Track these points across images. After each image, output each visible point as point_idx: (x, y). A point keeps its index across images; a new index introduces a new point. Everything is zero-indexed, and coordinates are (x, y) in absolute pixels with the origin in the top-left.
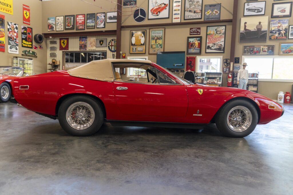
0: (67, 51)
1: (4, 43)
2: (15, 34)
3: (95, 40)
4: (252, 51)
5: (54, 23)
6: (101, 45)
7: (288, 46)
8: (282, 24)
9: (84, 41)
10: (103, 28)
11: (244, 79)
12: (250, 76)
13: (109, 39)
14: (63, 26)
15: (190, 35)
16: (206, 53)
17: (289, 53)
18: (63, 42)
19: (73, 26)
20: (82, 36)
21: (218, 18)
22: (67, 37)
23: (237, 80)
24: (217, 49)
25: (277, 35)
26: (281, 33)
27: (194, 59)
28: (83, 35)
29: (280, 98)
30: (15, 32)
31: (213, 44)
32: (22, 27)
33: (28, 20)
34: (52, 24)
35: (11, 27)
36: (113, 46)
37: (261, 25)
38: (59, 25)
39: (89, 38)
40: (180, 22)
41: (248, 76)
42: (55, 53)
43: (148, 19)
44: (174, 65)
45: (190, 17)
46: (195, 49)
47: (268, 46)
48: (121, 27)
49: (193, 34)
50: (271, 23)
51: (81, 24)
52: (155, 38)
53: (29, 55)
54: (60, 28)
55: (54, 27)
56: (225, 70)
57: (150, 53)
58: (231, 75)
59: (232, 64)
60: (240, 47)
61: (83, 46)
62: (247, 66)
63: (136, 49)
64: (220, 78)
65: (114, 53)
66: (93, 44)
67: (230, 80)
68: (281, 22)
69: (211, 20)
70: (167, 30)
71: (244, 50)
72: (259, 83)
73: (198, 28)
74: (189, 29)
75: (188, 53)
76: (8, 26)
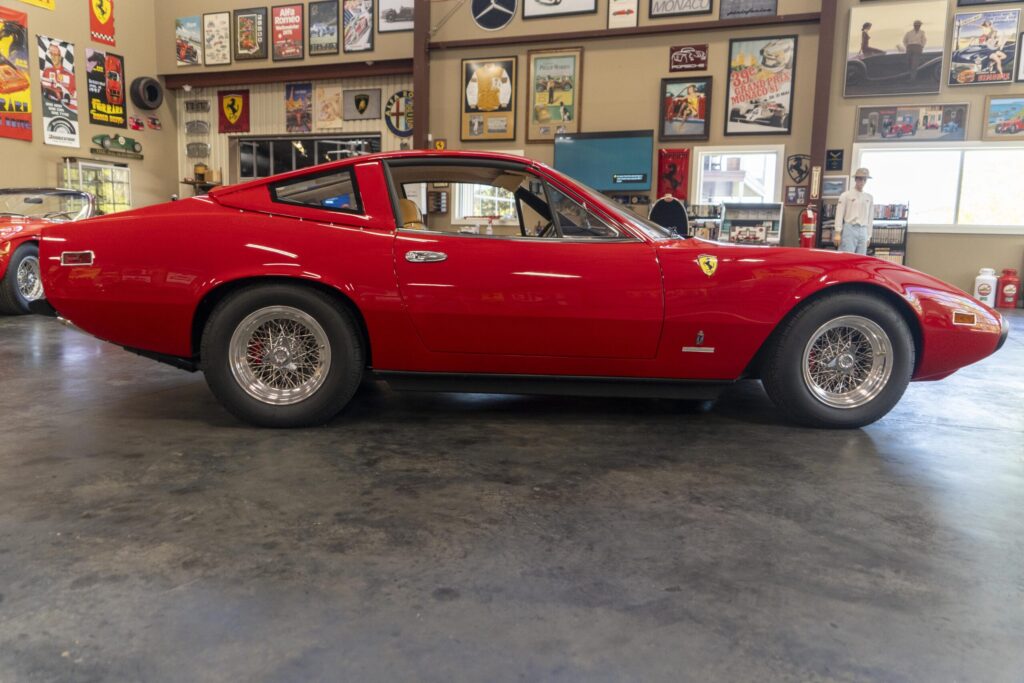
0: (245, 134)
1: (29, 110)
2: (66, 79)
3: (341, 96)
4: (886, 126)
5: (197, 36)
6: (362, 111)
7: (1014, 109)
8: (994, 29)
9: (303, 99)
10: (366, 50)
11: (858, 225)
12: (878, 213)
13: (389, 90)
14: (228, 49)
15: (672, 70)
16: (726, 134)
17: (1016, 131)
18: (230, 103)
19: (264, 45)
20: (294, 83)
21: (769, 10)
22: (245, 88)
23: (834, 228)
24: (766, 119)
25: (976, 68)
26: (993, 60)
27: (684, 158)
28: (298, 79)
29: (984, 289)
30: (64, 72)
31: (751, 102)
32: (90, 54)
33: (109, 28)
34: (190, 40)
35: (50, 56)
36: (402, 114)
37: (923, 32)
38: (215, 44)
39: (318, 90)
40: (634, 24)
41: (872, 216)
42: (202, 144)
43: (525, 18)
44: (615, 180)
45: (670, 9)
46: (686, 121)
47: (946, 106)
48: (430, 48)
49: (681, 66)
50: (957, 23)
51: (289, 41)
52: (549, 86)
53: (116, 153)
54: (217, 55)
55: (199, 52)
56: (791, 195)
57: (531, 138)
58: (813, 211)
59: (816, 172)
60: (844, 113)
61: (299, 116)
62: (868, 180)
63: (480, 124)
64: (775, 223)
65: (405, 140)
66: (334, 110)
67: (810, 231)
68: (992, 21)
69: (743, 16)
70: (589, 56)
71: (861, 123)
72: (909, 240)
73: (698, 48)
74: (667, 50)
75: (663, 138)
76: (40, 50)
